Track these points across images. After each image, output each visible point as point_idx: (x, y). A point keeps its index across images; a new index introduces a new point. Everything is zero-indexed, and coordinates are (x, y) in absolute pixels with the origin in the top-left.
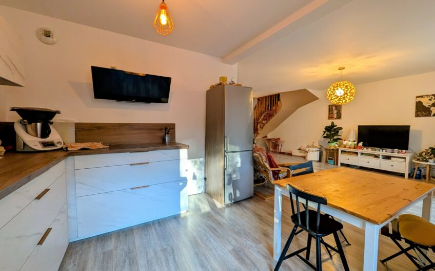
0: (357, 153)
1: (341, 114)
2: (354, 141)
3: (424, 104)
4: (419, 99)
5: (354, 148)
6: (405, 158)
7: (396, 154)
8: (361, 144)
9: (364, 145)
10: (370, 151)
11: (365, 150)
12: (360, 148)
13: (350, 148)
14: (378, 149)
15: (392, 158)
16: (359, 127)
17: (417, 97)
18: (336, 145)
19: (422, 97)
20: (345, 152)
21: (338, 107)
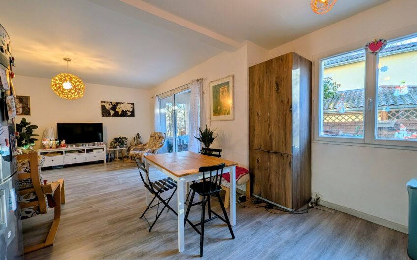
0: (62, 152)
1: (29, 109)
2: (56, 140)
3: (106, 107)
4: (103, 104)
5: (57, 147)
6: (103, 148)
7: (96, 146)
8: (63, 142)
9: (67, 143)
10: (74, 147)
11: (69, 148)
12: (64, 146)
13: (51, 148)
14: (81, 144)
15: (94, 150)
16: (58, 125)
17: (102, 102)
18: (31, 148)
19: (104, 102)
20: (46, 153)
21: (24, 100)
